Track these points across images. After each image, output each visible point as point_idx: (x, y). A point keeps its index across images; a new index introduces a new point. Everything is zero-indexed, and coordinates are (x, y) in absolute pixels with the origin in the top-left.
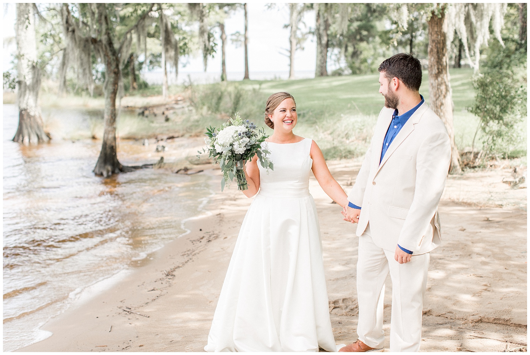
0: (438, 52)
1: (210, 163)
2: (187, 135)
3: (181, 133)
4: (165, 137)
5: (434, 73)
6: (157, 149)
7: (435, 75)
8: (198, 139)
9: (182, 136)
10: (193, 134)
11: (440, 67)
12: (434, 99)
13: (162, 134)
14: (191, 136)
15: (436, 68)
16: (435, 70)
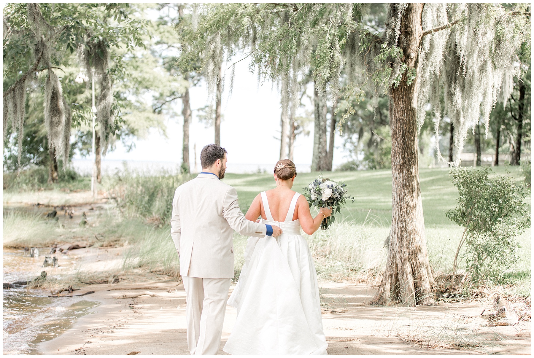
0: (403, 136)
1: (107, 282)
2: (97, 245)
3: (90, 242)
4: (65, 247)
5: (398, 164)
6: (46, 261)
7: (399, 166)
8: (110, 249)
9: (90, 246)
10: (105, 243)
11: (406, 156)
12: (398, 199)
13: (64, 242)
14: (102, 246)
15: (400, 156)
16: (400, 160)
